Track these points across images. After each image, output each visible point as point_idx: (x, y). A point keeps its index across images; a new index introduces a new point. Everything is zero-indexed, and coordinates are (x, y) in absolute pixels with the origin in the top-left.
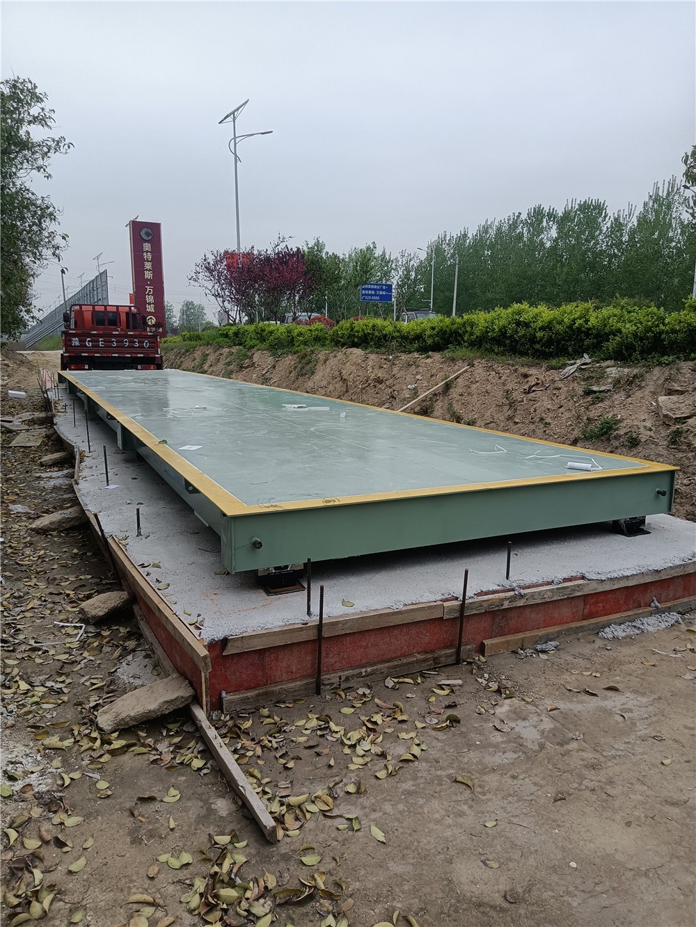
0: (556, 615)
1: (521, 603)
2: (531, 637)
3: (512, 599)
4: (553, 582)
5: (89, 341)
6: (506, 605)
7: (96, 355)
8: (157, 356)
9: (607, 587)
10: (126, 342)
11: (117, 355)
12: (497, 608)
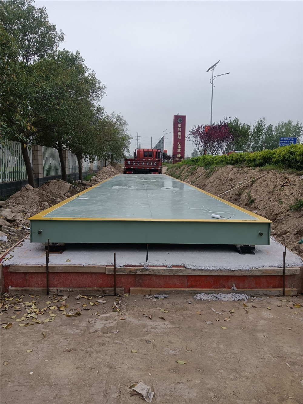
0: (171, 282)
1: (147, 273)
2: (155, 290)
3: (141, 270)
4: (167, 266)
5: (134, 163)
6: (139, 272)
7: (136, 168)
8: (159, 168)
9: (198, 273)
10: (148, 163)
11: (144, 168)
12: (134, 273)
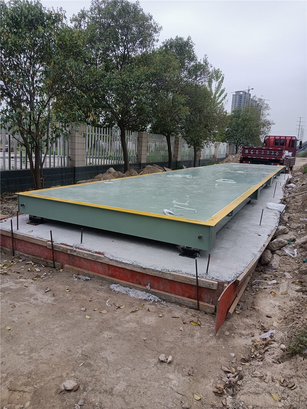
1: (75, 254)
2: (82, 271)
3: (71, 250)
4: (91, 251)
5: (252, 151)
6: (69, 252)
7: (254, 157)
8: (281, 159)
9: (114, 264)
10: (268, 152)
11: (263, 158)
12: (66, 252)
